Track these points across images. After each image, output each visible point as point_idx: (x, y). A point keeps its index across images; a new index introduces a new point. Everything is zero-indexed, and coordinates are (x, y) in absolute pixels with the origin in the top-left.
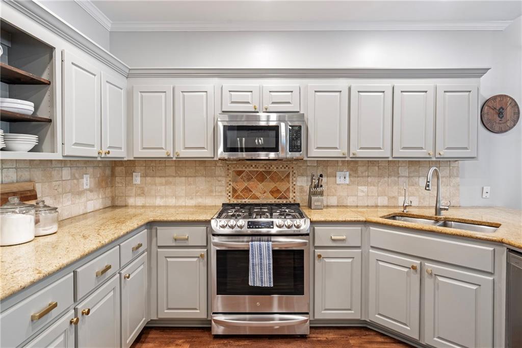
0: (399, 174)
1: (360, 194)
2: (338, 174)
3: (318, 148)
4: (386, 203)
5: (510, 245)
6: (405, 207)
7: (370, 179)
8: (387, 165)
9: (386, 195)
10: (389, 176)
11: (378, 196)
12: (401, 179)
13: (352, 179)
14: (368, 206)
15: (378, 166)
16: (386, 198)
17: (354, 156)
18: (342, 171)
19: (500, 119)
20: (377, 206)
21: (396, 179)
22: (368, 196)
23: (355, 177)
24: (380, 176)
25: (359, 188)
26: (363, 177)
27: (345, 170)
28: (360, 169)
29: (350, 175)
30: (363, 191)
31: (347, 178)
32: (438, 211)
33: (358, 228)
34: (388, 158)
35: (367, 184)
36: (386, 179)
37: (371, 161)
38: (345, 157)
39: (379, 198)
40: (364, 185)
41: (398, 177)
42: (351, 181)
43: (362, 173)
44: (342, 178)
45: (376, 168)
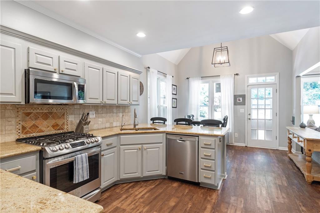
1: (100, 123)
2: (90, 112)
3: (90, 98)
4: (109, 126)
5: (167, 132)
6: (122, 126)
7: (103, 115)
8: (109, 108)
10: (110, 113)
11: (106, 123)
12: (114, 114)
13: (96, 115)
14: (102, 128)
16: (109, 123)
17: (105, 103)
18: (92, 111)
20: (106, 128)
21: (112, 114)
22: (102, 123)
23: (97, 114)
24: (107, 113)
25: (99, 119)
26: (100, 114)
27: (93, 111)
28: (100, 110)
29: (95, 113)
30: (100, 121)
31: (94, 115)
34: (116, 104)
35: (102, 117)
36: (109, 114)
39: (107, 124)
40: (101, 118)
41: (113, 113)
42: (95, 116)
43: (100, 112)
44: (92, 115)
45: (105, 109)
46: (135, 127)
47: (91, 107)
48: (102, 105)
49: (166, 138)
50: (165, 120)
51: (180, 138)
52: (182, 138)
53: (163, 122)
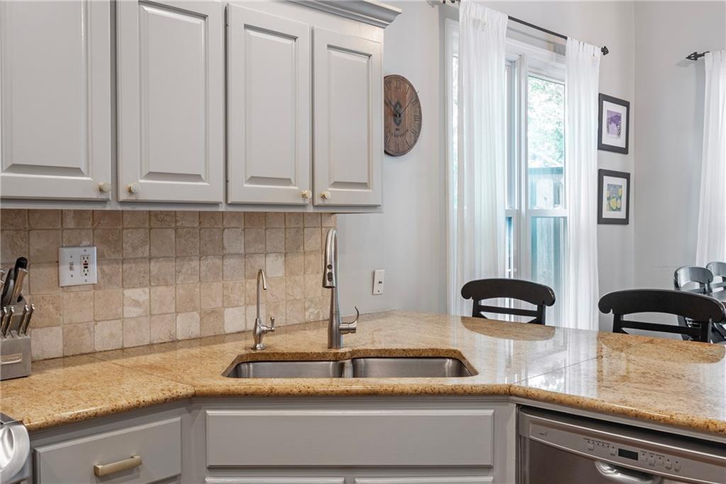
0: (223, 248)
1: (131, 312)
2: (66, 253)
3: (16, 167)
4: (195, 330)
6: (258, 337)
7: (155, 267)
8: (196, 225)
9: (194, 309)
10: (202, 255)
11: (177, 313)
12: (230, 262)
13: (105, 268)
14: (151, 345)
15: (176, 229)
16: (196, 315)
17: (133, 198)
18: (78, 246)
19: (396, 127)
20: (173, 344)
21: (218, 262)
22: (151, 315)
23: (116, 261)
24: (181, 255)
25: (128, 293)
26: (135, 260)
27: (84, 243)
28: (131, 238)
29: (101, 257)
30: (137, 303)
31: (94, 267)
32: (335, 336)
33: (172, 421)
34: (216, 204)
35: (149, 281)
36: (195, 263)
37: (156, 214)
38: (104, 202)
39: (179, 317)
40: (141, 285)
41: (223, 257)
42: (102, 273)
43: (134, 249)
44: (78, 268)
45: (171, 233)
46: (338, 345)
47: (70, 223)
48: (108, 208)
49: (519, 437)
50: (542, 297)
51: (622, 453)
52: (634, 456)
53: (534, 308)
